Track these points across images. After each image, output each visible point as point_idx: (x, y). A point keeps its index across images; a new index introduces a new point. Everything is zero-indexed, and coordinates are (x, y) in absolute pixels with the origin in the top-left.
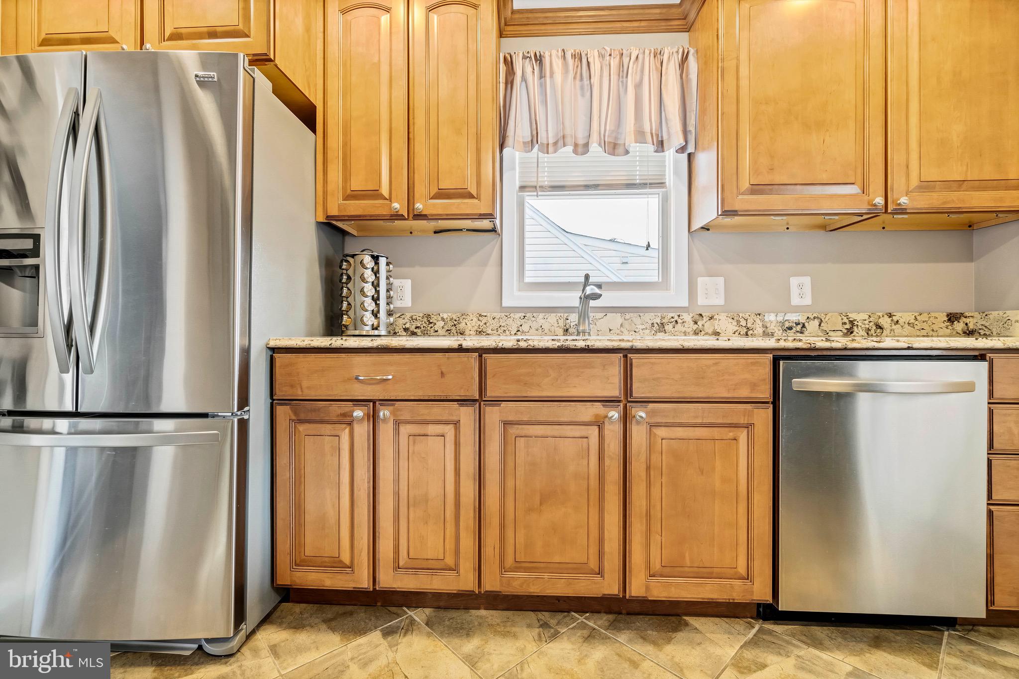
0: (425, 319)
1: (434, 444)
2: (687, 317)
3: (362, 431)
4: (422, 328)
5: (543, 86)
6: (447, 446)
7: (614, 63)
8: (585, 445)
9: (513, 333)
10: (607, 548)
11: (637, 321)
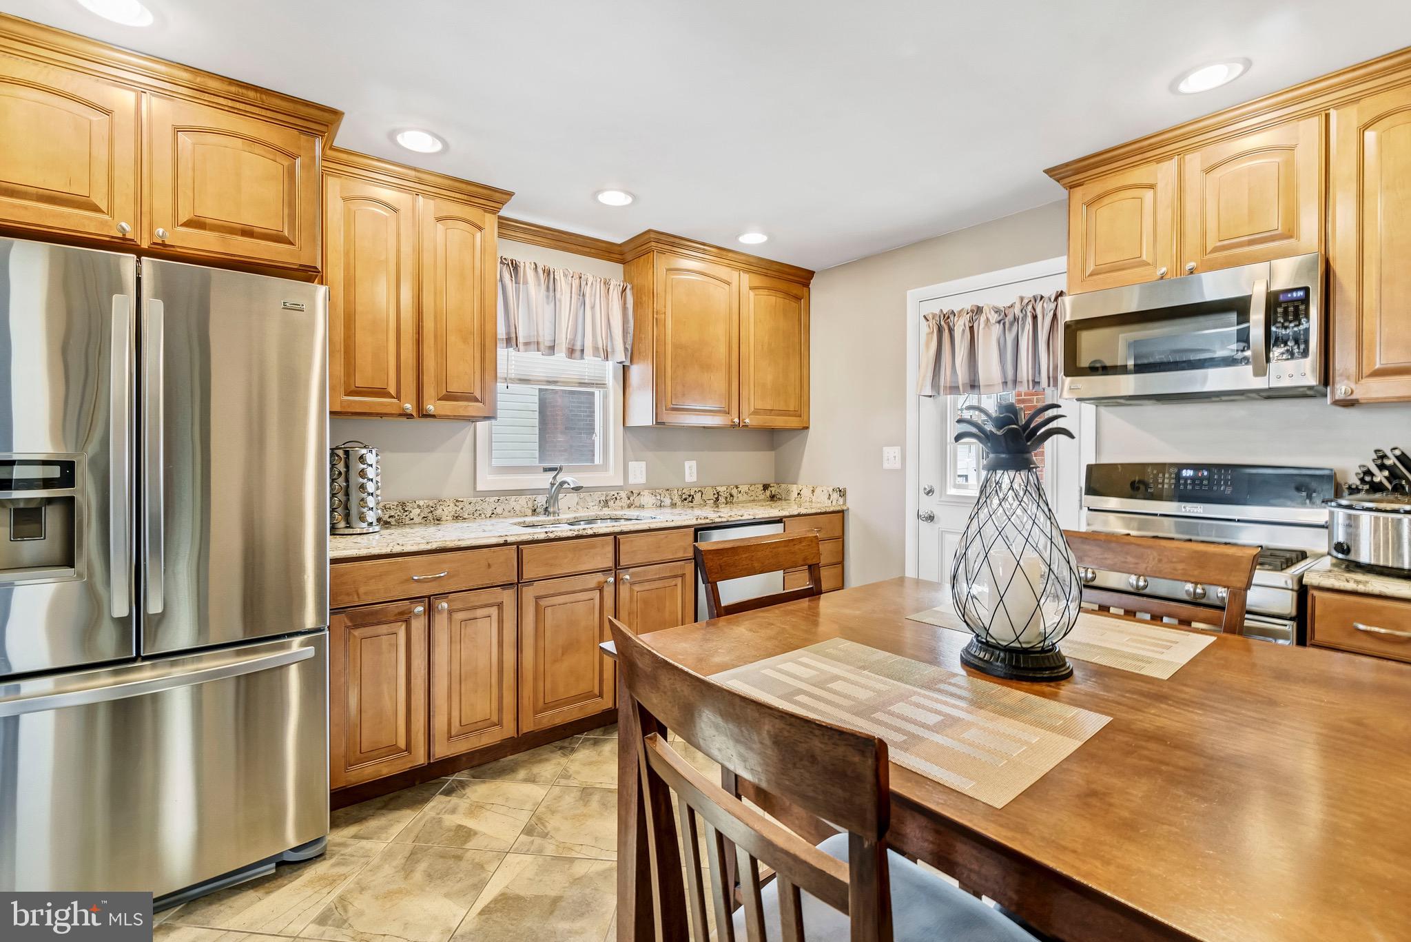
0: (400, 508)
1: (482, 624)
2: (623, 494)
3: (418, 625)
4: (397, 517)
5: (518, 291)
6: (493, 624)
7: (576, 283)
8: (592, 605)
9: (488, 516)
10: (605, 676)
11: (589, 499)
